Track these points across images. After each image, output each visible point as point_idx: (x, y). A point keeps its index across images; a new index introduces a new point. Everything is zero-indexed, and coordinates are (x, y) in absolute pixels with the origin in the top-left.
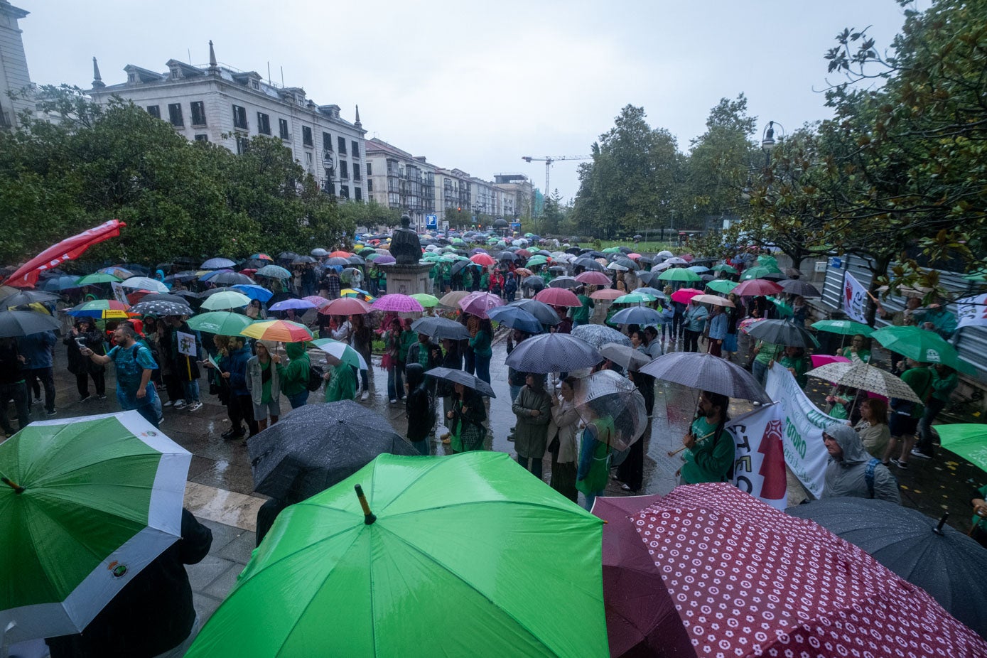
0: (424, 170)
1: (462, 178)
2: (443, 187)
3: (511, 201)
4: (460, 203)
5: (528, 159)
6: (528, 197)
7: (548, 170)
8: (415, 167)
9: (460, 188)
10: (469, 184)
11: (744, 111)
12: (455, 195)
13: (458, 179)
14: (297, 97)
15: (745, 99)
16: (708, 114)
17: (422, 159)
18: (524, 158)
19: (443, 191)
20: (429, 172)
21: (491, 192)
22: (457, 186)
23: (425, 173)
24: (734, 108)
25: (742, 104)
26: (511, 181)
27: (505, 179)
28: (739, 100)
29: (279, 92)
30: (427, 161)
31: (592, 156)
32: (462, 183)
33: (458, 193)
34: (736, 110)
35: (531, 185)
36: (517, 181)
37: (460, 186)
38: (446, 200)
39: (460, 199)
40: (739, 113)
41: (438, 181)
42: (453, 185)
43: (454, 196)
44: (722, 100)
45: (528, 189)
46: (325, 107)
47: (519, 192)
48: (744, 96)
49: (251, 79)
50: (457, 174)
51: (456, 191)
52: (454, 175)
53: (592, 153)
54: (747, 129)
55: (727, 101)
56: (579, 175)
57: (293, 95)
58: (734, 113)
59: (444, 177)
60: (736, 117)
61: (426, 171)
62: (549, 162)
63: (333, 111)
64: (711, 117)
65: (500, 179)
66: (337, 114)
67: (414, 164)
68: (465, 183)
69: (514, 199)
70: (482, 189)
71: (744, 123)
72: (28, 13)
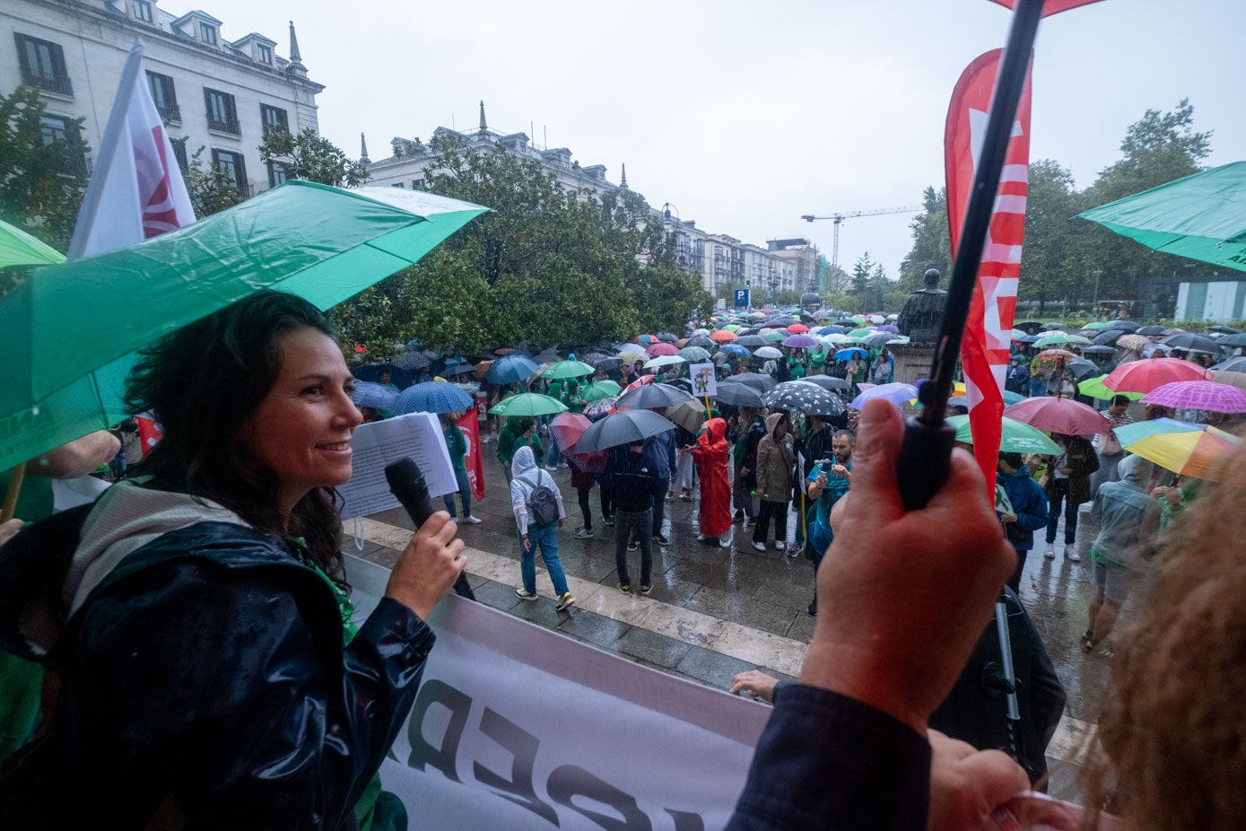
0: (693, 237)
1: (734, 244)
2: (714, 257)
3: (791, 272)
4: (732, 276)
5: (810, 219)
6: (812, 267)
7: (836, 231)
8: (684, 234)
9: (733, 258)
10: (743, 252)
11: (1188, 125)
12: (727, 267)
13: (730, 246)
14: (563, 158)
15: (1191, 108)
16: (1124, 135)
17: (691, 224)
18: (804, 217)
19: (713, 262)
20: (698, 240)
21: (768, 260)
22: (730, 255)
23: (695, 241)
24: (1170, 122)
25: (1184, 116)
26: (788, 248)
27: (781, 245)
28: (1180, 110)
29: (543, 154)
30: (696, 226)
31: (926, 205)
32: (737, 252)
33: (730, 264)
34: (1173, 125)
35: (815, 251)
36: (796, 247)
37: (733, 255)
38: (717, 274)
39: (732, 272)
40: (1177, 128)
41: (709, 249)
42: (725, 255)
43: (725, 267)
44: (1147, 114)
45: (812, 256)
46: (589, 169)
47: (800, 260)
48: (1189, 104)
49: (518, 141)
50: (728, 241)
51: (728, 262)
52: (725, 241)
53: (925, 202)
54: (1193, 151)
55: (1156, 114)
56: (912, 231)
57: (559, 156)
58: (1169, 129)
59: (714, 245)
60: (1173, 136)
61: (696, 239)
62: (838, 221)
63: (599, 172)
64: (1129, 139)
65: (774, 245)
66: (603, 175)
67: (682, 230)
68: (738, 252)
69: (795, 269)
70: (757, 257)
71: (1185, 142)
72: (324, 87)
